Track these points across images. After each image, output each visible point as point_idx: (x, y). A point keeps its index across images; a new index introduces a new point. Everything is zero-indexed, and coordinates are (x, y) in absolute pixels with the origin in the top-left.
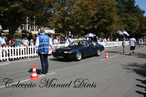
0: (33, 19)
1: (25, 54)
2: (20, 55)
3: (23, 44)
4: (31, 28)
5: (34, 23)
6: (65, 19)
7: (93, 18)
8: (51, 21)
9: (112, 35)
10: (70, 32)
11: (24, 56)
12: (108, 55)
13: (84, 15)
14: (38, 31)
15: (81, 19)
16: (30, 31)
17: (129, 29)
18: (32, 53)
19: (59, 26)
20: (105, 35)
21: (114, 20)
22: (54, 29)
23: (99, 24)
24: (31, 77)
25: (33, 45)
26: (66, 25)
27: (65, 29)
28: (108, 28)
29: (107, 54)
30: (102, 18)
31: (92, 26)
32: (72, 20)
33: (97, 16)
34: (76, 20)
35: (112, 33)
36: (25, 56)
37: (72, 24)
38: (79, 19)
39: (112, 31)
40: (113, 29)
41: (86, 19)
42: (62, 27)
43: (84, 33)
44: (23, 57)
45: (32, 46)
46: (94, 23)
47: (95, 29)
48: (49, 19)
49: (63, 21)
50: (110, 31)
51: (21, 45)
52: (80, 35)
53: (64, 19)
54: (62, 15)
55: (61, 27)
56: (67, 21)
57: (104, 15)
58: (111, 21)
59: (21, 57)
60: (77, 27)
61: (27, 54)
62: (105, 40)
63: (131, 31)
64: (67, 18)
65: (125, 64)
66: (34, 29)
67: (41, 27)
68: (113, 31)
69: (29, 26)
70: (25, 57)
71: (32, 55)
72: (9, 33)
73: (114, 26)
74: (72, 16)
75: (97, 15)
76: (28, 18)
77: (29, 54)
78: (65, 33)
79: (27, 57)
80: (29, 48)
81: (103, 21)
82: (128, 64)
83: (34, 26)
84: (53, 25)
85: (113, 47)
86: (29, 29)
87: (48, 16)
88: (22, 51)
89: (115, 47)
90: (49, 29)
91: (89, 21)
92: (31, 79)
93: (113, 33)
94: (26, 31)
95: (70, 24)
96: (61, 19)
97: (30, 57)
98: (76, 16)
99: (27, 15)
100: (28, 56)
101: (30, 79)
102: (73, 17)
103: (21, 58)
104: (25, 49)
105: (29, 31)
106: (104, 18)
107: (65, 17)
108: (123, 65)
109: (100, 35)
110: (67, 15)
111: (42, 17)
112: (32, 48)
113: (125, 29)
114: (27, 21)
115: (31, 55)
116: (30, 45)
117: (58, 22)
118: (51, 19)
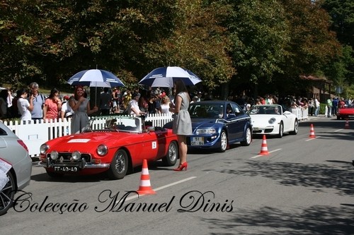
21: (179, 14)
23: (112, 32)
28: (151, 51)
31: (78, 40)
40: (176, 57)
41: (49, 5)
43: (39, 72)
46: (86, 25)
52: (18, 83)
63: (258, 67)
73: (181, 42)
81: (129, 20)
106: (134, 5)
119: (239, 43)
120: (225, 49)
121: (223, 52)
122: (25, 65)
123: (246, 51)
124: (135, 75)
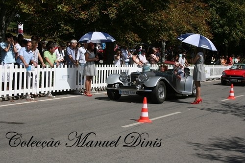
9: (167, 42)
10: (21, 27)
17: (222, 26)
28: (152, 19)
29: (145, 106)
35: (164, 37)
39: (166, 30)
40: (170, 24)
43: (72, 31)
47: (111, 20)
50: (158, 31)
52: (57, 39)
63: (229, 34)
65: (204, 140)
68: (170, 29)
73: (174, 14)
82: (213, 142)
93: (170, 35)
108: (198, 145)
109: (127, 42)
113: (209, 24)
119: (216, 16)
120: (206, 20)
121: (204, 22)
122: (62, 25)
123: (221, 22)
124: (139, 36)
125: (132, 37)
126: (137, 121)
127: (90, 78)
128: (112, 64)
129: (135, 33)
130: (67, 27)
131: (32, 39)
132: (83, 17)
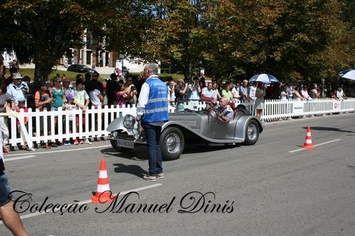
0: (102, 33)
1: (78, 131)
2: (64, 132)
3: (73, 104)
4: (95, 58)
5: (104, 44)
6: (190, 32)
7: (270, 30)
8: (150, 38)
9: (326, 79)
10: (203, 71)
11: (74, 135)
12: (312, 138)
13: (244, 22)
14: (114, 66)
15: (235, 33)
16: (93, 67)
18: (96, 129)
19: (173, 54)
20: (305, 78)
21: (331, 36)
22: (159, 63)
23: (288, 48)
24: (94, 194)
25: (100, 107)
26: (192, 50)
27: (188, 63)
28: (312, 60)
29: (309, 134)
30: (295, 31)
31: (267, 54)
32: (209, 35)
33: (282, 26)
34: (221, 37)
35: (324, 74)
36: (77, 135)
37: (208, 49)
38: (230, 34)
39: (325, 68)
40: (328, 63)
41: (251, 33)
42: (182, 57)
44: (71, 139)
45: (96, 108)
46: (271, 44)
47: (276, 62)
48: (145, 34)
49: (183, 39)
50: (318, 69)
51: (67, 105)
52: (232, 80)
53: (186, 35)
54: (180, 23)
55: (178, 56)
56: (195, 38)
57: (301, 23)
58: (323, 40)
59: (68, 139)
60: (224, 56)
61: (84, 131)
62: (305, 93)
64: (194, 31)
66: (102, 61)
67: (121, 56)
68: (329, 67)
69: (90, 52)
70: (78, 138)
71: (96, 133)
72: (36, 74)
73: (332, 54)
74: (209, 25)
75: (280, 21)
76: (85, 31)
77: (90, 130)
78: (189, 73)
79: (83, 140)
80: (90, 115)
81: (299, 40)
83: (104, 54)
84: (155, 50)
85: (329, 114)
86: (88, 62)
87: (142, 27)
88: (71, 122)
89: (334, 114)
90: (145, 62)
91: (259, 38)
92: (93, 199)
93: (328, 73)
94: (82, 66)
95: (203, 48)
96: (179, 34)
97: (92, 139)
98: (220, 26)
99: (85, 23)
100: (87, 137)
101: (90, 201)
102: (212, 28)
103: (67, 142)
104: (77, 116)
105: (90, 66)
106: (302, 31)
107: (190, 28)
109: (290, 80)
110: (196, 23)
111: (125, 29)
112: (96, 115)
114: (85, 39)
115: (93, 133)
116: (93, 107)
117: (171, 41)
118: (150, 33)
122: (236, 68)
124: (301, 75)
125: (295, 75)
126: (303, 147)
127: (260, 111)
128: (278, 99)
129: (297, 72)
130: (240, 70)
131: (212, 80)
132: (252, 61)
